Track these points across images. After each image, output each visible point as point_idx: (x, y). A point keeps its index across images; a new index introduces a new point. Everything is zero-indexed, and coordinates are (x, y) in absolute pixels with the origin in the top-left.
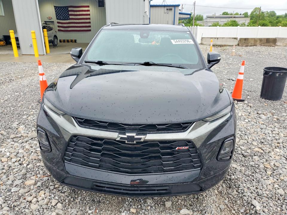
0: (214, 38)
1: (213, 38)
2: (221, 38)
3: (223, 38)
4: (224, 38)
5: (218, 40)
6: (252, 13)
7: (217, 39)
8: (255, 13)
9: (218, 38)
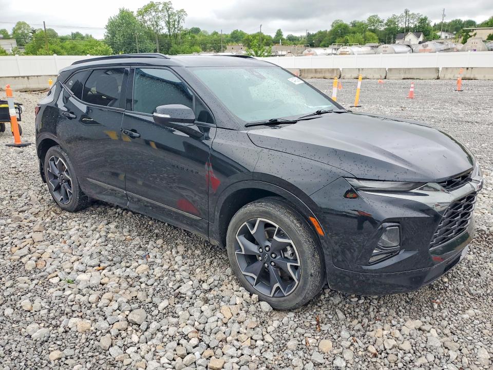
0: (20, 78)
1: (18, 77)
2: (34, 76)
3: (37, 76)
4: (40, 76)
5: (30, 80)
6: (15, 31)
7: (26, 78)
8: (20, 32)
9: (28, 77)
